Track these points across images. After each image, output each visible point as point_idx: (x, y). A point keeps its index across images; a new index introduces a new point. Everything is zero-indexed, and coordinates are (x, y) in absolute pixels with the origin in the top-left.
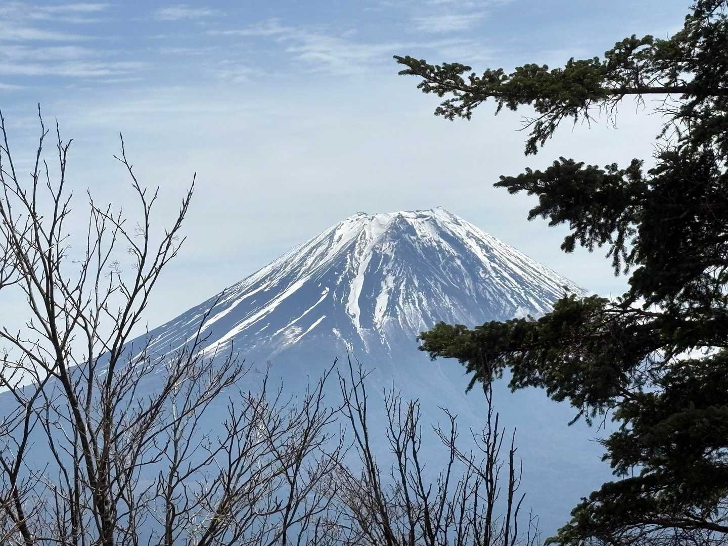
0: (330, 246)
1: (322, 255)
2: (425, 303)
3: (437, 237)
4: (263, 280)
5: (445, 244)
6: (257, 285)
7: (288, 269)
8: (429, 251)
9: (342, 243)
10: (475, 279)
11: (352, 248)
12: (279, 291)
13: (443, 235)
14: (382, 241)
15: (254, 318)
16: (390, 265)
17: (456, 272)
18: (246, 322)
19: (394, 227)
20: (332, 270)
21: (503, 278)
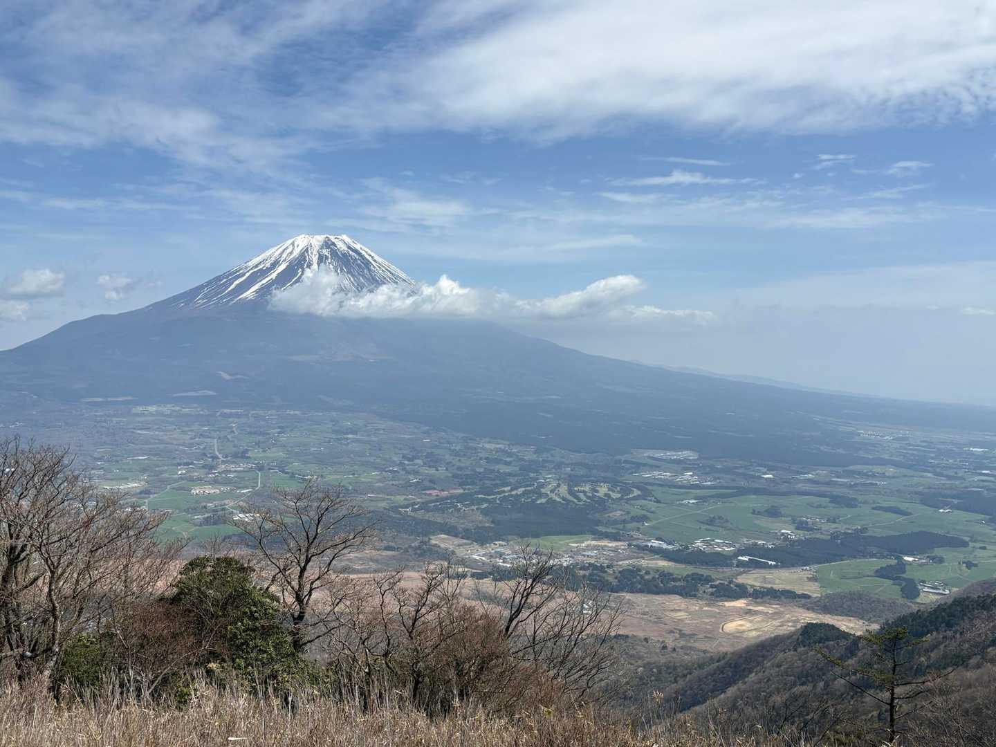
0: (293, 249)
1: (291, 253)
2: (352, 279)
3: (346, 249)
4: (260, 263)
5: (351, 252)
6: (256, 266)
7: (273, 259)
8: (344, 255)
9: (300, 248)
10: (369, 270)
11: (307, 250)
12: (272, 270)
13: (349, 248)
14: (322, 248)
15: (264, 281)
16: (329, 261)
17: (359, 265)
18: (260, 284)
19: (325, 242)
20: (300, 261)
21: (383, 271)
